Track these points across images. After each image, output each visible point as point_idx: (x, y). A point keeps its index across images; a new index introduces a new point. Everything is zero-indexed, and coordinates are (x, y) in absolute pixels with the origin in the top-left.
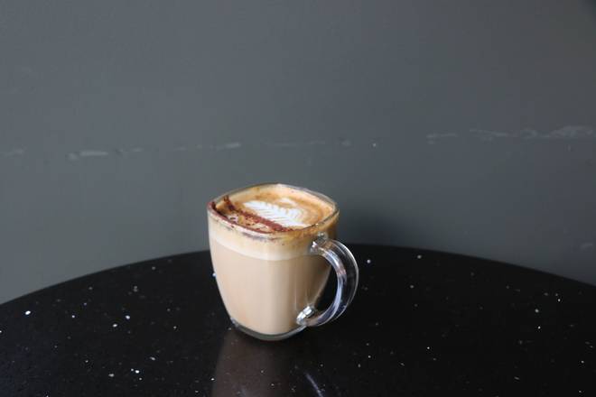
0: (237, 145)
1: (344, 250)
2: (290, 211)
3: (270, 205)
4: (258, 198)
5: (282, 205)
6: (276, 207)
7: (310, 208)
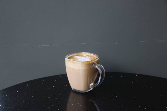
0: (84, 44)
1: (101, 66)
2: (86, 58)
3: (81, 57)
4: (77, 55)
5: (84, 57)
6: (83, 57)
7: (91, 57)
